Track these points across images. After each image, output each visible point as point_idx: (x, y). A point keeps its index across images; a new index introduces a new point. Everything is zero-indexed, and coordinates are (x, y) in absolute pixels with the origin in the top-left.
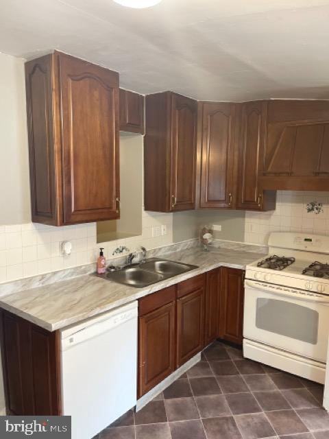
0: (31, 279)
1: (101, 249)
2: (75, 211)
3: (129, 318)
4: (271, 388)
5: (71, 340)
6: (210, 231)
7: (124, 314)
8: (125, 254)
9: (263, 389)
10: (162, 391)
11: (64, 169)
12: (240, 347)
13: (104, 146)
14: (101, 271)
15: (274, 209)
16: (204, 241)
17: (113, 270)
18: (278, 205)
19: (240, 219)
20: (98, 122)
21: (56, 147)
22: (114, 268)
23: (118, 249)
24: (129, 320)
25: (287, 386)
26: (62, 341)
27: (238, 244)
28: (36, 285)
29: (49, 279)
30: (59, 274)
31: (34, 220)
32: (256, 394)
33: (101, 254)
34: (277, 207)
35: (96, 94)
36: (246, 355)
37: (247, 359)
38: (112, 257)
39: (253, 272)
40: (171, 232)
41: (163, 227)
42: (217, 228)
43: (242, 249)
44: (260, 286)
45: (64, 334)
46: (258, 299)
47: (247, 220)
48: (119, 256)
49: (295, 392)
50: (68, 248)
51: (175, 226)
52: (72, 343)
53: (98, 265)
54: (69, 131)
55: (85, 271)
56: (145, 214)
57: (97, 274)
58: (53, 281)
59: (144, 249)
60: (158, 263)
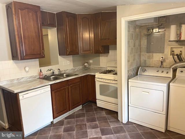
0: (13, 80)
1: (41, 69)
2: (25, 55)
3: (46, 91)
4: (104, 115)
5: (23, 97)
6: (87, 63)
7: (44, 89)
8: (52, 71)
9: (101, 115)
10: (64, 117)
11: (20, 41)
12: (96, 103)
13: (35, 33)
14: (41, 77)
15: (109, 53)
16: (85, 66)
17: (46, 77)
18: (110, 51)
19: (98, 58)
20: (32, 24)
21: (16, 33)
22: (46, 76)
23: (48, 70)
24: (47, 92)
25: (109, 114)
26: (20, 97)
27: (98, 67)
28: (16, 81)
29: (21, 79)
30: (24, 78)
31: (13, 59)
32: (97, 117)
33: (41, 71)
34: (110, 52)
35: (31, 14)
36: (98, 105)
37: (98, 107)
38: (46, 73)
39: (98, 75)
40: (72, 63)
41: (68, 62)
42: (91, 61)
43: (99, 69)
44: (100, 80)
45: (20, 94)
46: (100, 85)
47: (100, 58)
48: (50, 72)
49: (112, 116)
50: (27, 69)
51: (74, 61)
52: (23, 98)
53: (40, 75)
54: (20, 27)
55: (35, 77)
56: (59, 57)
57: (40, 78)
58: (22, 80)
59: (59, 69)
60: (65, 74)
